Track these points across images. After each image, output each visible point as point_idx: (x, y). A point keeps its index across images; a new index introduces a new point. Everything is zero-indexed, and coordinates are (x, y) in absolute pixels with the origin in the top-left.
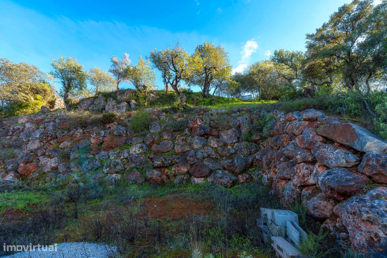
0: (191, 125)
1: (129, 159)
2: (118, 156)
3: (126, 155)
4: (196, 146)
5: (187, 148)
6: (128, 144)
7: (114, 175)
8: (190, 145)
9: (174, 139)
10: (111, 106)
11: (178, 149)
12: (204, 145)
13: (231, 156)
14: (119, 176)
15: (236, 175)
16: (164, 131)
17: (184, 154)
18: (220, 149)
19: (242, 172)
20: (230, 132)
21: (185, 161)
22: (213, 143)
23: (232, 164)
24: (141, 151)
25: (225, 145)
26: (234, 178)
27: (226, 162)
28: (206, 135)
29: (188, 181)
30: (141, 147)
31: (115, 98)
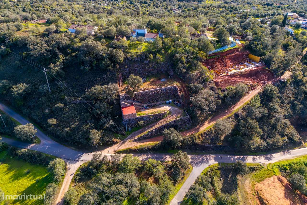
0: (161, 67)
9: (159, 69)
24: (156, 71)
31: (142, 57)
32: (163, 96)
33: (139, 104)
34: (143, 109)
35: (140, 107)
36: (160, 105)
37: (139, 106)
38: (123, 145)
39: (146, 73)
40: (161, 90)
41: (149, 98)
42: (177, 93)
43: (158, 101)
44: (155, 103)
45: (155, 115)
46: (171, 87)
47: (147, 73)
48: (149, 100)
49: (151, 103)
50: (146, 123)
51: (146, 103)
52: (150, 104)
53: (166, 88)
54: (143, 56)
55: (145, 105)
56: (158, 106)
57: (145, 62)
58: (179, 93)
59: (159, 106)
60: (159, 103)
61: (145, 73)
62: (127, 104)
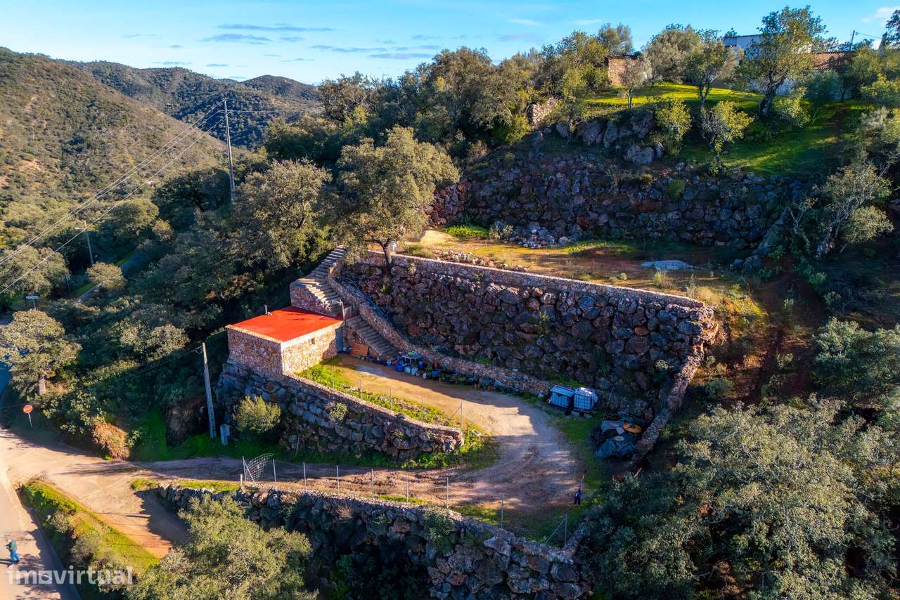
0: (722, 197)
1: (668, 223)
2: (658, 219)
3: (665, 219)
4: (722, 218)
5: (715, 218)
6: (664, 211)
7: (656, 233)
8: (718, 216)
9: (704, 209)
10: (634, 152)
11: (707, 218)
12: (731, 217)
13: (749, 229)
14: (660, 235)
15: (749, 243)
16: (697, 199)
17: (712, 223)
18: (742, 222)
19: (753, 242)
20: (755, 208)
21: (712, 229)
22: (738, 216)
23: (748, 235)
24: (677, 217)
25: (748, 219)
26: (746, 245)
27: (744, 233)
28: (734, 209)
29: (713, 243)
30: (678, 214)
31: (630, 127)
32: (559, 340)
33: (386, 330)
34: (383, 363)
35: (377, 351)
36: (498, 389)
37: (384, 342)
38: (93, 479)
39: (603, 219)
40: (557, 292)
41: (454, 320)
42: (682, 362)
43: (501, 362)
44: (478, 368)
45: (375, 417)
46: (648, 299)
47: (612, 215)
48: (452, 330)
49: (456, 355)
50: (307, 442)
51: (426, 346)
52: (447, 361)
53: (602, 296)
54: (639, 121)
55: (414, 352)
56: (471, 391)
57: (633, 152)
58: (691, 370)
59: (485, 393)
60: (501, 376)
61: (599, 215)
62: (320, 295)
